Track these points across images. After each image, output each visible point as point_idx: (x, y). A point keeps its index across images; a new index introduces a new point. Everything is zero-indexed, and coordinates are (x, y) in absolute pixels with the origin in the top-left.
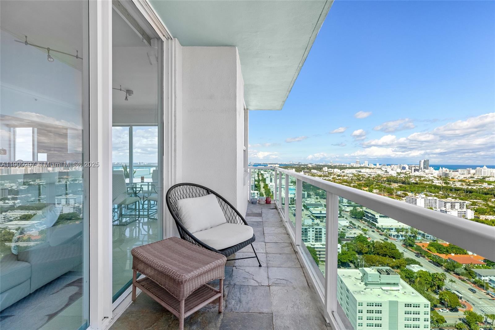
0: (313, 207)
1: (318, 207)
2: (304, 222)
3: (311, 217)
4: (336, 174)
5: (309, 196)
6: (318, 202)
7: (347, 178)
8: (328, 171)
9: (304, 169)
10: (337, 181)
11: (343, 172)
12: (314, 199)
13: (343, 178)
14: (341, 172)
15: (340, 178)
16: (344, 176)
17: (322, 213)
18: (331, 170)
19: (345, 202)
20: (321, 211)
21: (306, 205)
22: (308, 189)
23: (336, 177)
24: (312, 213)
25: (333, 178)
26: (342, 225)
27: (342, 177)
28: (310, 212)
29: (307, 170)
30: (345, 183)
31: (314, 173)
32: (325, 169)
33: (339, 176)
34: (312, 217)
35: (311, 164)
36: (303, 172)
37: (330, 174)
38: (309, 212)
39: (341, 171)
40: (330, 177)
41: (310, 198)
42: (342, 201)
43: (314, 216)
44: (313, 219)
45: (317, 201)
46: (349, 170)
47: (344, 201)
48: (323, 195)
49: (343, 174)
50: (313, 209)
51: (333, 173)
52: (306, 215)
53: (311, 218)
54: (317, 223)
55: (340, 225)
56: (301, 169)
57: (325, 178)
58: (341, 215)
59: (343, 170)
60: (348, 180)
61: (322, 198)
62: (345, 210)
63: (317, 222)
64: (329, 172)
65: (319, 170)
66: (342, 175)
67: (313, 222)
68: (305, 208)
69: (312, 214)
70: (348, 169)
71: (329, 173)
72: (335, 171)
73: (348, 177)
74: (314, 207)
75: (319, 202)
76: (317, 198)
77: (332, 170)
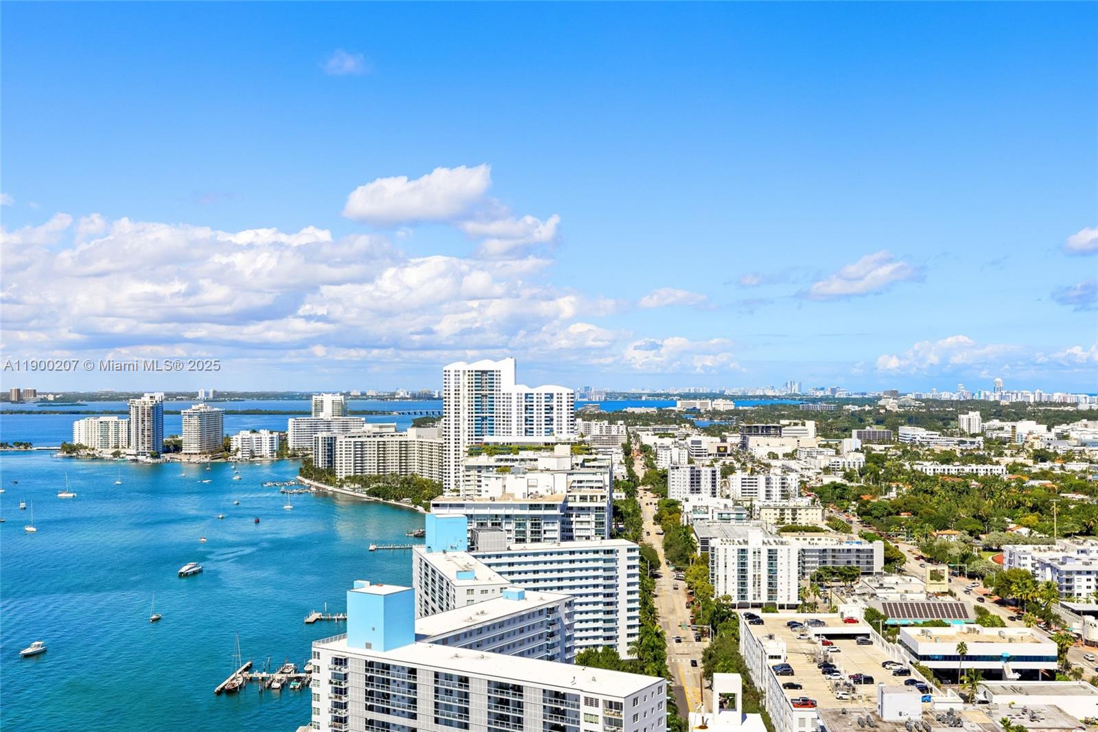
0: (920, 621)
1: (946, 621)
2: (881, 707)
3: (913, 677)
4: (1026, 446)
5: (893, 561)
6: (944, 594)
7: (1084, 466)
8: (982, 434)
9: (858, 420)
10: (1032, 483)
11: (1063, 437)
12: (922, 579)
13: (1062, 468)
14: (1052, 435)
15: (1046, 466)
16: (1068, 457)
17: (969, 653)
18: (1001, 429)
19: (1084, 591)
20: (962, 646)
21: (883, 613)
22: (889, 525)
23: (1030, 462)
24: (916, 655)
25: (1012, 469)
26: (1073, 718)
27: (1058, 464)
28: (906, 647)
29: (875, 428)
30: (1074, 491)
31: (913, 444)
32: (971, 421)
33: (1041, 456)
34: (916, 675)
35: (894, 394)
36: (859, 436)
37: (997, 445)
38: (903, 650)
39: (1049, 429)
40: (998, 463)
41: (901, 572)
42: (1069, 588)
43: (923, 671)
44: (924, 689)
45: (935, 588)
46: (1090, 423)
47: (1076, 591)
48: (965, 558)
49: (1062, 448)
50: (918, 630)
51: (1010, 440)
52: (884, 665)
53: (912, 682)
54: (950, 713)
55: (1067, 715)
56: (847, 425)
57: (974, 466)
58: (1067, 666)
59: (1060, 424)
60: (1090, 477)
61: (962, 573)
62: (1085, 637)
63: (947, 707)
64: (989, 435)
65: (939, 429)
66: (1056, 454)
67: (928, 705)
68: (876, 627)
69: (915, 660)
70: (1085, 421)
71: (988, 441)
72: (1018, 430)
73: (1091, 462)
74: (925, 624)
75: (951, 593)
76: (936, 576)
77: (1007, 425)
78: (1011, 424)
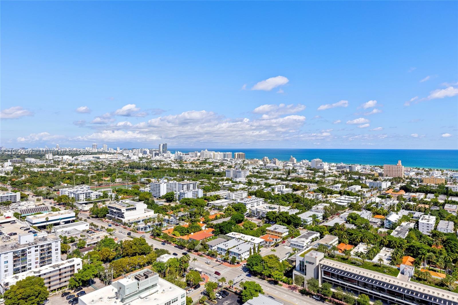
0: (33, 214)
1: (42, 212)
2: (20, 241)
3: (31, 230)
4: (66, 162)
5: (23, 198)
6: (41, 205)
7: (82, 167)
8: (53, 159)
9: (11, 157)
10: (68, 172)
11: (76, 159)
12: (34, 201)
13: (76, 167)
14: (73, 159)
15: (72, 167)
16: (78, 165)
17: (49, 220)
18: (59, 158)
19: (82, 198)
20: (47, 218)
21: (20, 213)
22: (22, 187)
23: (67, 166)
24: (32, 224)
25: (62, 168)
26: (80, 231)
27: (75, 166)
28: (29, 222)
29: (17, 159)
30: (79, 173)
31: (30, 163)
32: (49, 156)
33: (70, 165)
34: (32, 229)
35: (23, 148)
36: (11, 161)
37: (57, 162)
38: (27, 223)
39: (72, 158)
40: (58, 167)
41: (27, 200)
42: (78, 198)
43: (35, 228)
44: (34, 233)
45: (38, 203)
46: (84, 156)
47: (80, 198)
48: (48, 194)
49: (76, 162)
50: (32, 216)
51: (61, 161)
52: (21, 228)
53: (31, 231)
54: (43, 237)
55: (78, 230)
56: (6, 158)
57: (50, 168)
58: (78, 218)
59: (76, 156)
60: (84, 169)
61: (47, 198)
62: (83, 210)
63: (42, 236)
64: (55, 160)
65: (39, 158)
66: (74, 164)
67: (36, 237)
68: (18, 218)
69: (31, 225)
70: (82, 155)
71: (55, 162)
72: (64, 158)
73: (84, 166)
74: (35, 214)
75: (43, 204)
76: (38, 200)
77: (61, 157)
78: (61, 156)
